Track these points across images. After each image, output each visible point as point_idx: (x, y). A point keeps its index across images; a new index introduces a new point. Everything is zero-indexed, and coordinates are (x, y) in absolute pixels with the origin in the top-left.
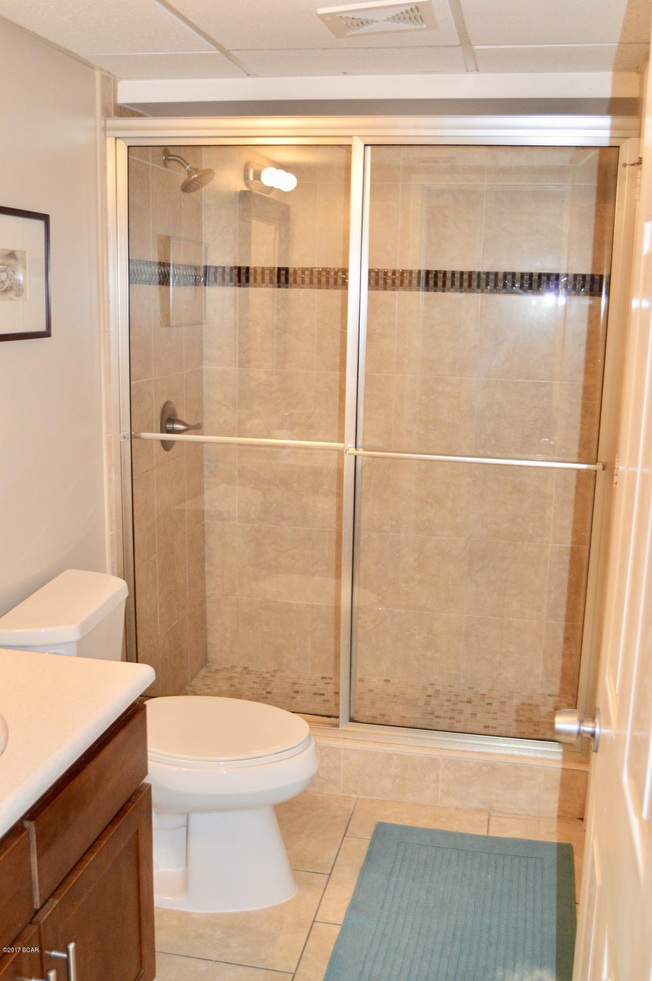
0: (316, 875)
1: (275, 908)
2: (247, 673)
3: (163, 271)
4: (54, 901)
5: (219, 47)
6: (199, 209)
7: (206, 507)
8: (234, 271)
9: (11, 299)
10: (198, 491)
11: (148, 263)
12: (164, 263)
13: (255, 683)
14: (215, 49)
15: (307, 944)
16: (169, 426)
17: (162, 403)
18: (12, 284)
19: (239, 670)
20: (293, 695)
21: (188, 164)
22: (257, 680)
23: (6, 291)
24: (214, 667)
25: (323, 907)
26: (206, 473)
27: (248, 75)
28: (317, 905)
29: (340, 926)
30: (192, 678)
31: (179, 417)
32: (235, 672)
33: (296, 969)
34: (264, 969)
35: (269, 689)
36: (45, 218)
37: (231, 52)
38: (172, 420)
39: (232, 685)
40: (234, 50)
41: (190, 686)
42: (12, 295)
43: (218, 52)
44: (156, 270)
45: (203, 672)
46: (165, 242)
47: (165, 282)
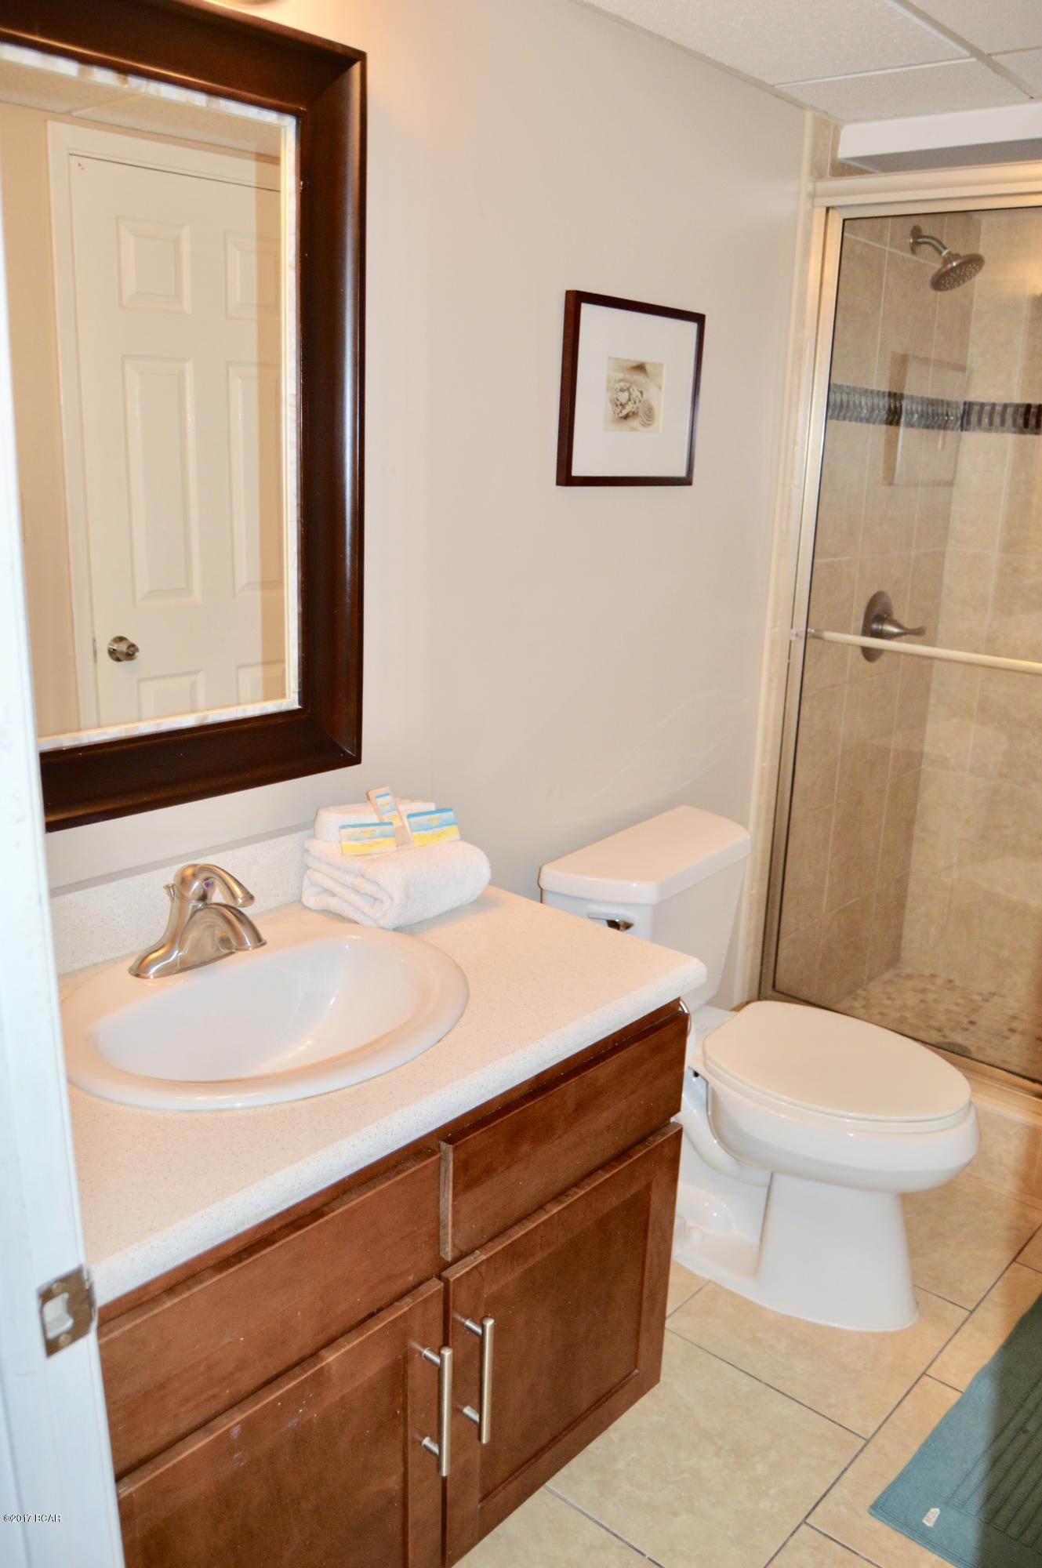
0: (951, 1306)
1: (874, 1335)
2: (949, 989)
3: (892, 406)
4: (480, 1255)
5: (975, 52)
6: (966, 318)
7: (927, 748)
8: (1020, 409)
9: (633, 429)
10: (918, 722)
11: (866, 392)
12: (895, 394)
13: (957, 1004)
14: (968, 54)
15: (902, 1405)
16: (875, 626)
17: (870, 594)
18: (637, 408)
19: (939, 981)
20: (1006, 1033)
21: (945, 248)
22: (961, 1001)
23: (626, 417)
24: (908, 971)
25: (944, 1356)
26: (933, 700)
27: (1032, 98)
28: (937, 1351)
29: (960, 1394)
30: (871, 979)
31: (895, 616)
32: (933, 984)
33: (873, 1436)
34: (828, 1418)
35: (973, 1019)
36: (699, 319)
37: (993, 57)
38: (881, 619)
39: (922, 1001)
40: (998, 54)
41: (864, 990)
42: (635, 423)
43: (973, 60)
44: (883, 403)
45: (888, 975)
46: (902, 362)
47: (895, 420)
